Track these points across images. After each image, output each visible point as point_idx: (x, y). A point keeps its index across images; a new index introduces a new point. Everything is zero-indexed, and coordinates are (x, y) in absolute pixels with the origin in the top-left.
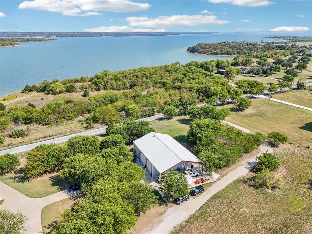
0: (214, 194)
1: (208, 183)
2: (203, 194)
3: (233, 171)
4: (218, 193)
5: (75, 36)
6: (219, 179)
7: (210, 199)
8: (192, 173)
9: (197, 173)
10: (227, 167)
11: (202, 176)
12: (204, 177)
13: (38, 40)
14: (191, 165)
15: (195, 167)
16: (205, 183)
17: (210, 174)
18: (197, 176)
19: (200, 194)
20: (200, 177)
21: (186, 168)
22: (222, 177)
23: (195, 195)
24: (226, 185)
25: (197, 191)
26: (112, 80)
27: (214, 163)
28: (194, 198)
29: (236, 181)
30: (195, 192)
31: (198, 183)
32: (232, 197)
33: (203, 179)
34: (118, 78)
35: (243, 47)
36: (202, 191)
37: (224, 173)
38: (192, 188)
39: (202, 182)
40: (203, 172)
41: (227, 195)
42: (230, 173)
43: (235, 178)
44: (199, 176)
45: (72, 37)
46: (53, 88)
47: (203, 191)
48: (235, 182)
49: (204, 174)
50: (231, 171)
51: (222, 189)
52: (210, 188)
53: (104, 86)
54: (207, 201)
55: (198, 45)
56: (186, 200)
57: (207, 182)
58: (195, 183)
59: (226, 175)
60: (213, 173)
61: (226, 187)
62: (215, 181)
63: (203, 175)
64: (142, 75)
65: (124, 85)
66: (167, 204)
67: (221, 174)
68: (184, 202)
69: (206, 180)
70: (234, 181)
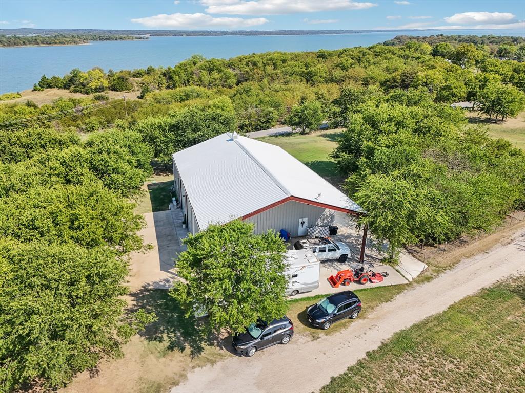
0: (398, 331)
1: (380, 287)
2: (357, 324)
3: (477, 257)
4: (417, 327)
5: (180, 35)
6: (424, 279)
7: (380, 348)
8: (327, 246)
9: (344, 250)
10: (457, 243)
11: (361, 261)
12: (366, 266)
13: (119, 39)
14: (330, 227)
15: (342, 235)
16: (368, 285)
17: (391, 257)
18: (343, 259)
19: (344, 325)
20: (354, 264)
21: (313, 232)
22: (438, 272)
23: (321, 327)
24: (452, 303)
25: (330, 311)
26: (203, 69)
27: (411, 216)
28: (315, 338)
29: (491, 290)
30: (324, 313)
31: (344, 284)
32: (477, 350)
33: (362, 269)
34: (215, 66)
35: (490, 41)
36: (352, 311)
37: (442, 260)
38: (318, 297)
39: (359, 282)
40: (367, 251)
41: (455, 343)
42: (465, 261)
43: (488, 280)
44: (353, 260)
45: (175, 35)
46: (86, 79)
47: (355, 315)
48: (488, 295)
49: (368, 257)
50: (470, 255)
51: (434, 312)
52: (386, 306)
53: (186, 82)
54: (368, 354)
55: (395, 38)
56: (279, 340)
57: (377, 283)
58: (333, 281)
59: (451, 266)
60: (404, 259)
61: (451, 307)
62: (406, 282)
63: (365, 258)
64: (265, 62)
65: (226, 81)
66: (200, 349)
67: (430, 260)
68: (268, 350)
69: (374, 275)
70: (483, 289)
